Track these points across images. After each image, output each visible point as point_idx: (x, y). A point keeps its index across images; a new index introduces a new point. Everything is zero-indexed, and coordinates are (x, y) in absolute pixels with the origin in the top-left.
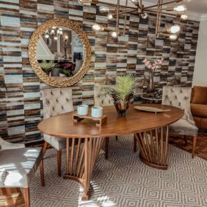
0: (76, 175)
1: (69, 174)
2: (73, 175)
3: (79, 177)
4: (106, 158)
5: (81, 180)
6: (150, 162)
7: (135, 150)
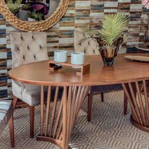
0: (52, 136)
1: (44, 135)
2: (48, 136)
3: (55, 137)
4: (89, 120)
5: (58, 141)
6: (144, 125)
7: (125, 113)
